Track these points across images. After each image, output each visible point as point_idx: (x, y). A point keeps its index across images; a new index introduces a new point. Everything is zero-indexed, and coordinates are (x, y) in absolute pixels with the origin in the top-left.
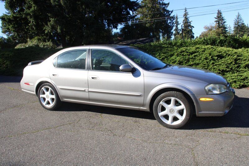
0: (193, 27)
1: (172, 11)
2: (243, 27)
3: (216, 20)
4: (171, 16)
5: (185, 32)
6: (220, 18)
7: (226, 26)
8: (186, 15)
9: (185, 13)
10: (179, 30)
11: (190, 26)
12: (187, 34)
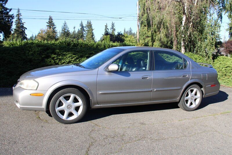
0: (26, 29)
1: (11, 9)
2: (68, 33)
3: (48, 24)
5: (18, 32)
6: (51, 23)
7: (56, 31)
8: (18, 15)
12: (20, 35)
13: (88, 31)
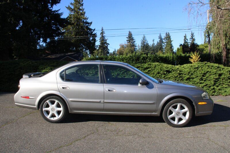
0: (109, 44)
1: (95, 29)
2: (148, 46)
3: (128, 39)
4: (93, 33)
5: (102, 48)
6: (130, 38)
7: (136, 45)
8: (102, 33)
9: (102, 32)
10: (96, 46)
11: (106, 43)
13: (167, 42)
